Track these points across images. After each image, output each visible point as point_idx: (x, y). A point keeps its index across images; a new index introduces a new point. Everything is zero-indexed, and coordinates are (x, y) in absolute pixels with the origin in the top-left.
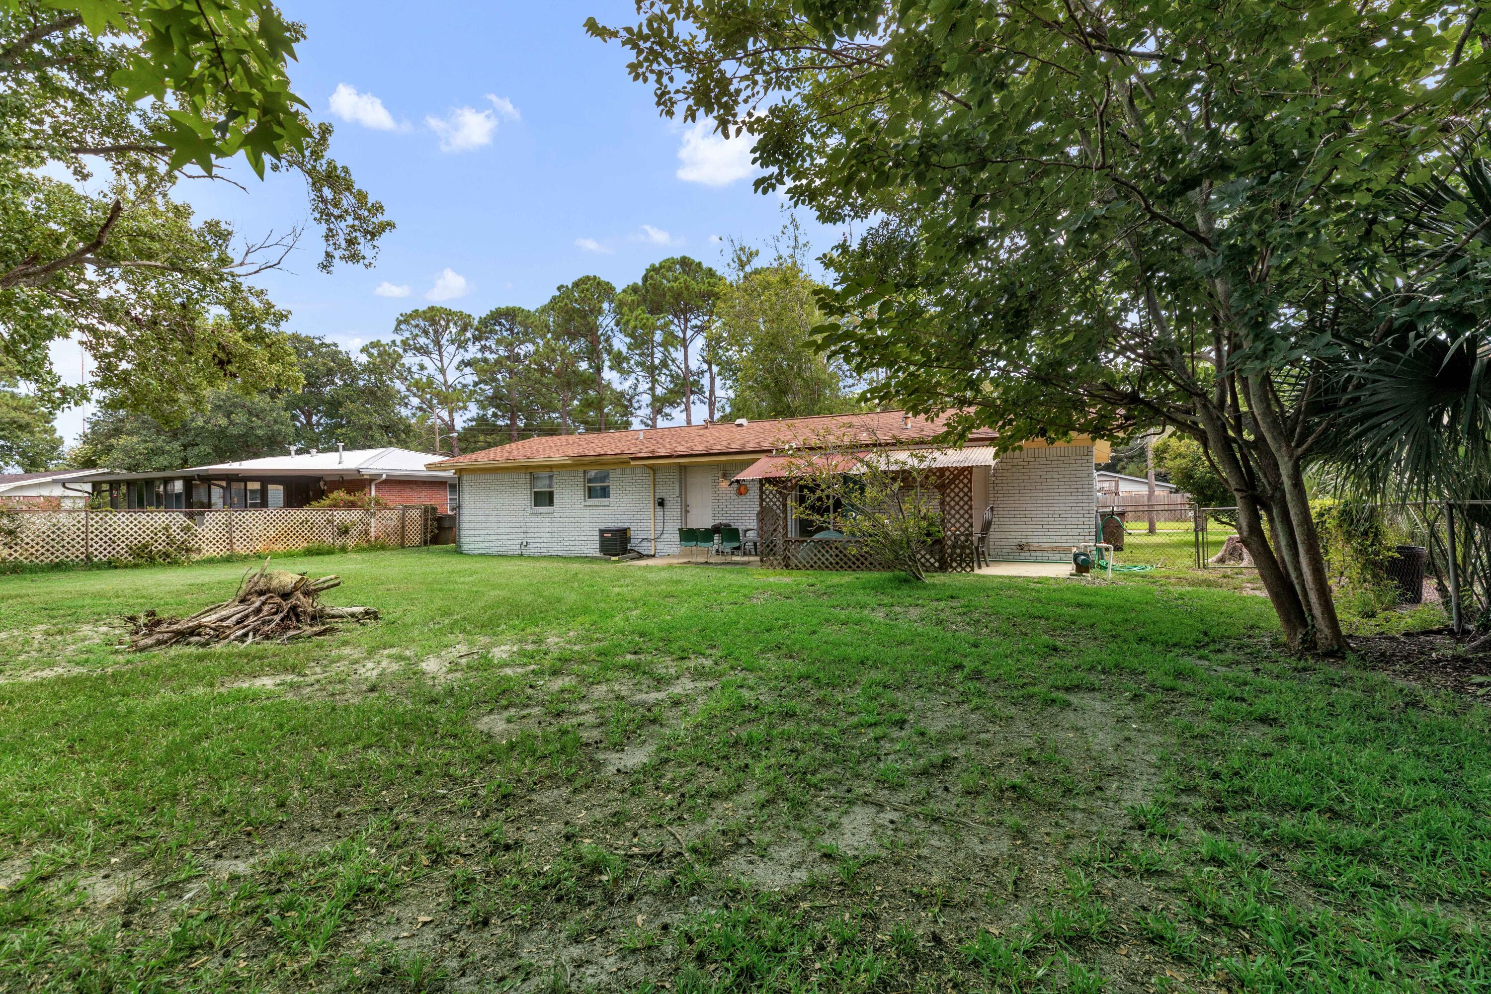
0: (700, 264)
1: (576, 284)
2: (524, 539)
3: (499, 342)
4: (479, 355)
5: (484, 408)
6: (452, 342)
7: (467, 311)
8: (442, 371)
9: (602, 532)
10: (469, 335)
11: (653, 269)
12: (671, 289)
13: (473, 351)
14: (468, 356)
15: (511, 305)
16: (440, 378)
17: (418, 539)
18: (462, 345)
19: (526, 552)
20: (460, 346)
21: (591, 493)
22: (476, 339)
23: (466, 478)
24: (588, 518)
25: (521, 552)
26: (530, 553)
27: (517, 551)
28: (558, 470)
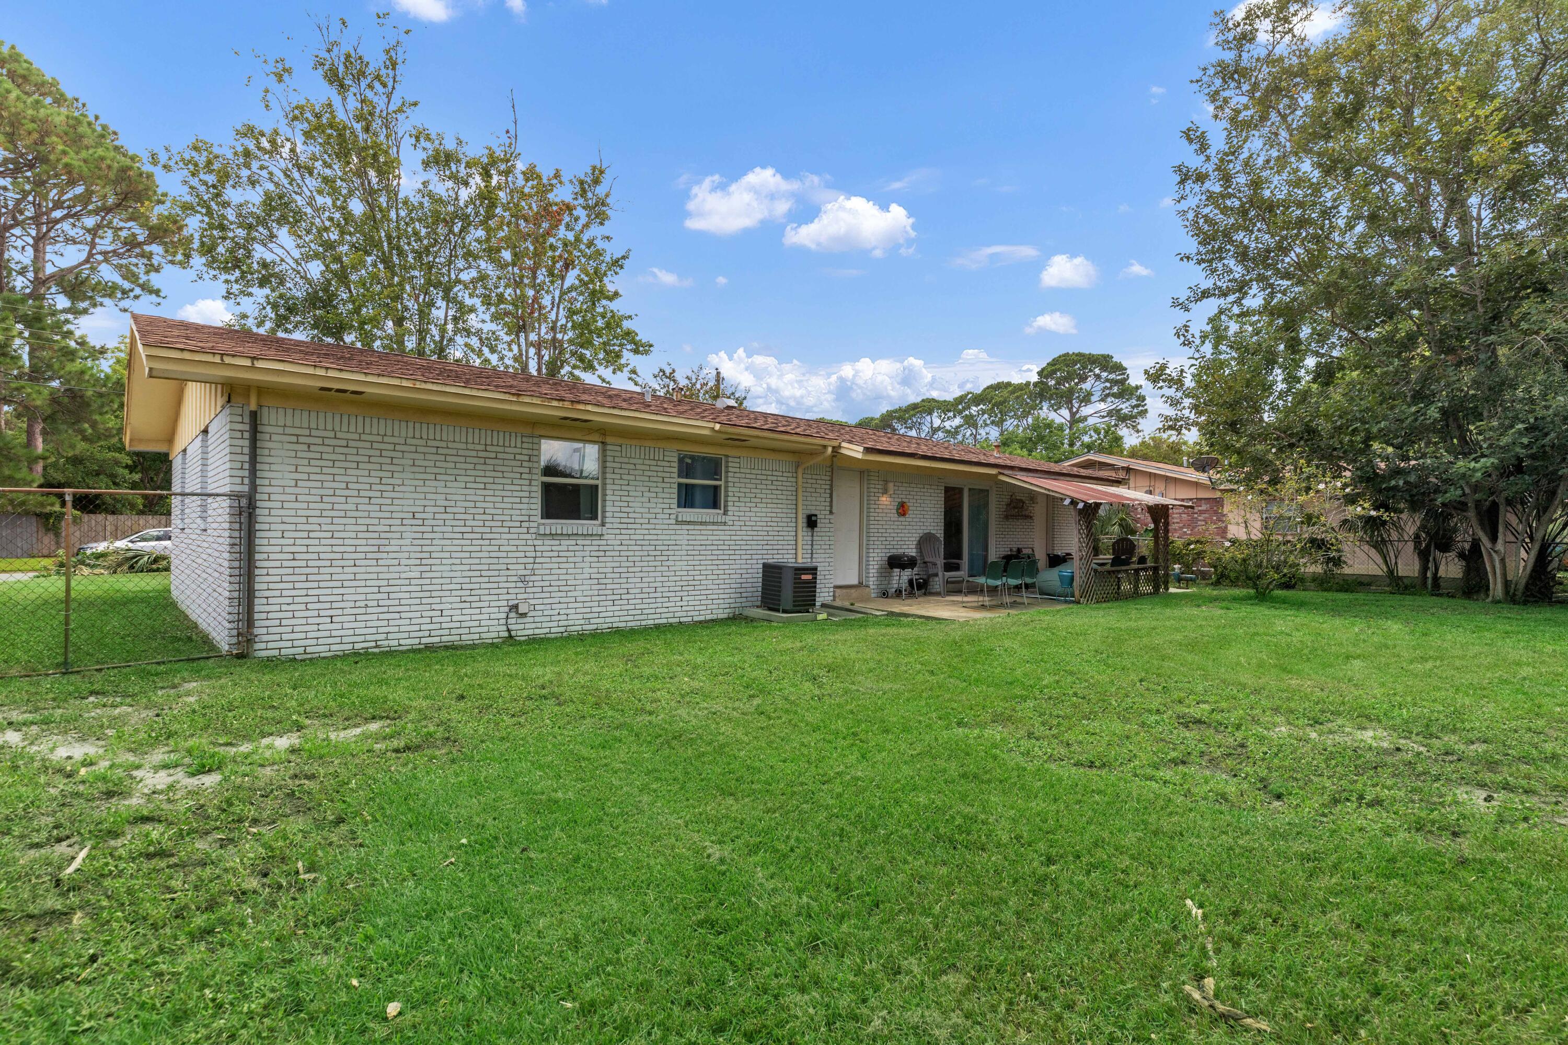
2: (519, 598)
19: (522, 629)
21: (687, 497)
24: (684, 547)
25: (509, 630)
26: (537, 631)
27: (494, 630)
28: (620, 441)
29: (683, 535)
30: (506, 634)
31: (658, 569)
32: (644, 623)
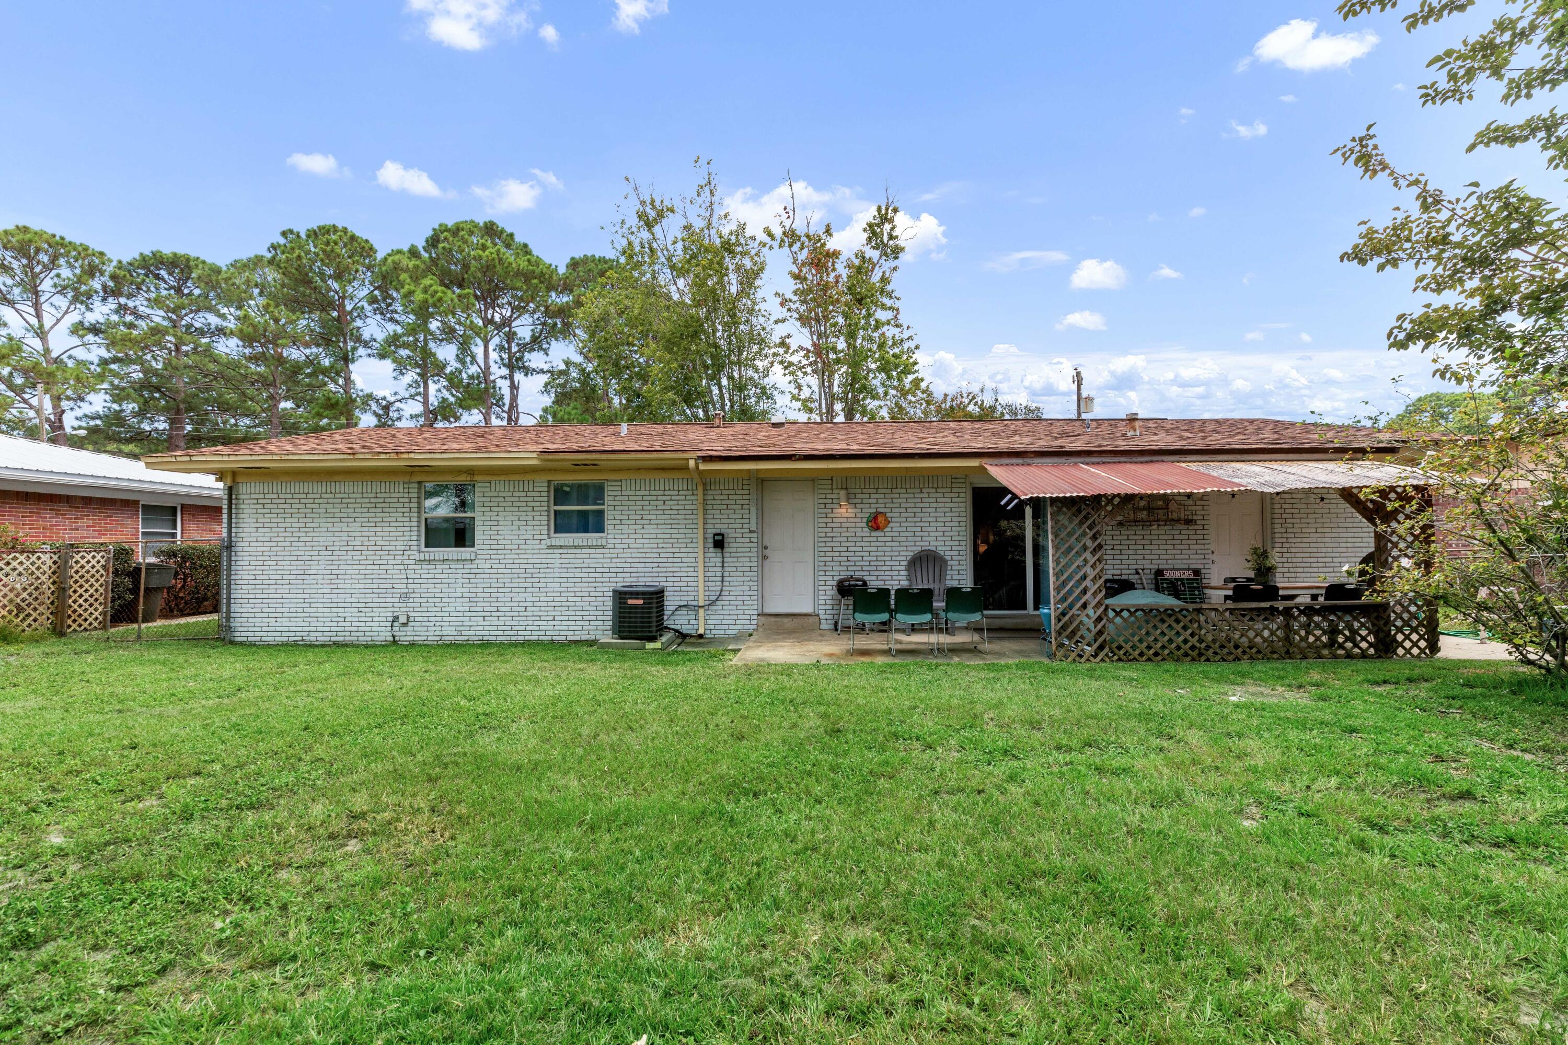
0: (511, 235)
1: (313, 234)
2: (402, 611)
3: (156, 303)
4: (115, 318)
5: (117, 399)
6: (61, 290)
7: (95, 245)
8: (41, 334)
9: (621, 596)
10: (96, 284)
11: (444, 229)
12: (478, 258)
13: (101, 312)
14: (91, 318)
15: (181, 251)
16: (37, 343)
17: (97, 613)
18: (81, 298)
19: (406, 636)
20: (76, 299)
21: (562, 524)
22: (108, 292)
23: (245, 489)
24: (556, 570)
25: (394, 637)
26: (416, 638)
27: (383, 634)
28: (488, 478)
29: (555, 559)
30: (391, 639)
31: (529, 590)
32: (514, 638)
